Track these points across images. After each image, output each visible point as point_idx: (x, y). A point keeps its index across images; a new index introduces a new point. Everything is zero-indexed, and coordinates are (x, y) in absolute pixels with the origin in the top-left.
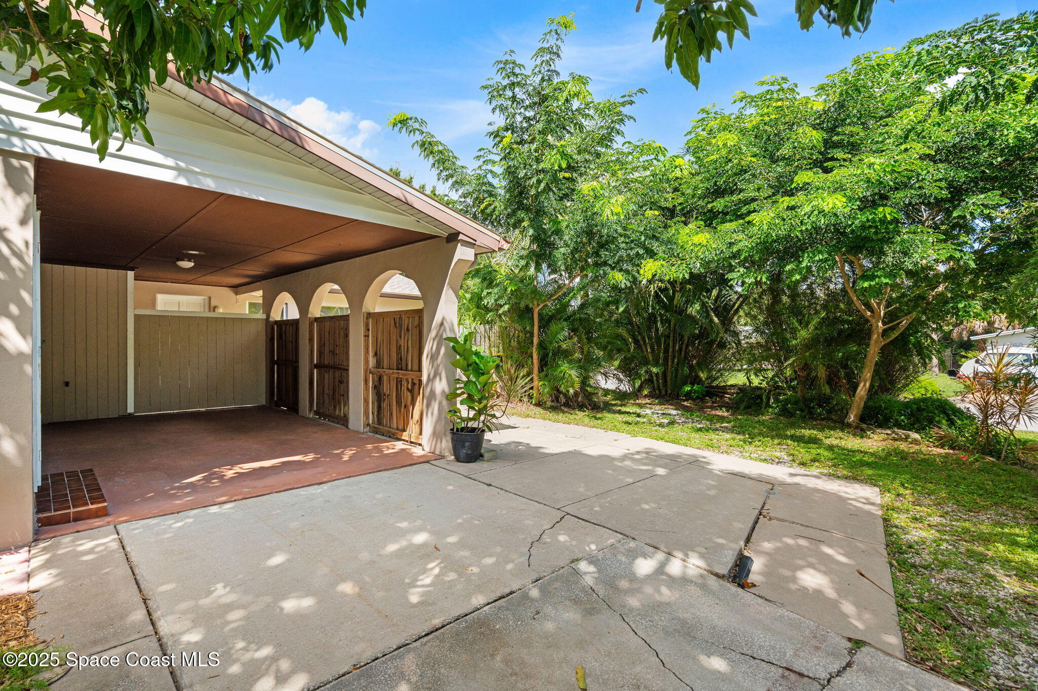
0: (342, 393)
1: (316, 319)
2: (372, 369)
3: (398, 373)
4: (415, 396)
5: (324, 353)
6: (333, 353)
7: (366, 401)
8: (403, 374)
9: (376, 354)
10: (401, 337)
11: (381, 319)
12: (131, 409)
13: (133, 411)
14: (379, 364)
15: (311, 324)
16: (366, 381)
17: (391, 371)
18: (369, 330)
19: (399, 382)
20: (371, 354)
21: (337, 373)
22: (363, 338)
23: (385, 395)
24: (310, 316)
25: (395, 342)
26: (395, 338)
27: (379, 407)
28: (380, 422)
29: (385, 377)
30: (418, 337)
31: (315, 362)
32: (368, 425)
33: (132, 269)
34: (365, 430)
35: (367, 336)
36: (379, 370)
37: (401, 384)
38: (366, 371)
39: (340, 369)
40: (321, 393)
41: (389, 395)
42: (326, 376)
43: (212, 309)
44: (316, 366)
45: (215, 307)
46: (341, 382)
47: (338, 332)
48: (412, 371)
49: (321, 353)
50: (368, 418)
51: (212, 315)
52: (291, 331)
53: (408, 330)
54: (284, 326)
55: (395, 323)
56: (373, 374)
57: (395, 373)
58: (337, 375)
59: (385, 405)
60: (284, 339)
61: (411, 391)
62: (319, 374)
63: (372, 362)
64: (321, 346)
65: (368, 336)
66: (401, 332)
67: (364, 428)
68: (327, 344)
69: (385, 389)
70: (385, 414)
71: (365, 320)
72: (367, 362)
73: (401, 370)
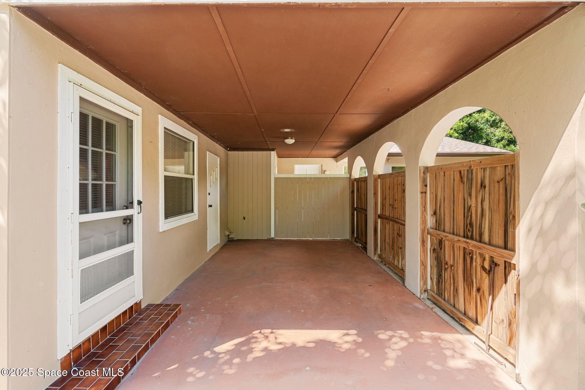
0: (400, 246)
1: (380, 176)
2: (431, 230)
3: (467, 243)
4: (497, 283)
5: (385, 206)
6: (392, 206)
7: (423, 264)
8: (474, 246)
9: (435, 213)
10: (470, 195)
11: (442, 174)
12: (273, 235)
13: (274, 237)
14: (439, 225)
15: (375, 181)
16: (423, 242)
17: (456, 238)
18: (426, 186)
19: (468, 255)
20: (429, 212)
21: (396, 226)
22: (419, 195)
23: (446, 263)
24: (374, 173)
25: (461, 201)
26: (461, 196)
27: (440, 276)
28: (440, 293)
29: (447, 242)
30: (502, 198)
31: (379, 213)
32: (426, 291)
33: (273, 150)
34: (422, 296)
35: (424, 193)
36: (439, 232)
37: (472, 258)
38: (423, 231)
39: (398, 223)
40: (383, 241)
41: (451, 266)
42: (387, 226)
43: (323, 172)
44: (379, 217)
45: (325, 171)
46: (399, 235)
47: (396, 188)
48: (490, 244)
49: (383, 206)
50: (425, 283)
51: (323, 176)
52: (364, 186)
53: (483, 186)
54: (360, 182)
55: (461, 177)
56: (431, 235)
57: (462, 243)
58: (395, 227)
59: (447, 275)
60: (360, 192)
61: (490, 272)
62: (382, 223)
63: (430, 222)
64: (384, 199)
65: (426, 193)
66: (471, 188)
67: (421, 293)
68: (387, 199)
69: (448, 257)
70: (447, 286)
71: (422, 174)
72: (424, 221)
73: (472, 238)
